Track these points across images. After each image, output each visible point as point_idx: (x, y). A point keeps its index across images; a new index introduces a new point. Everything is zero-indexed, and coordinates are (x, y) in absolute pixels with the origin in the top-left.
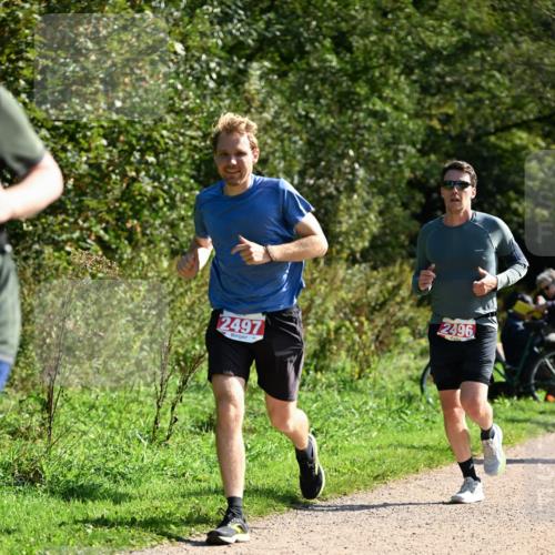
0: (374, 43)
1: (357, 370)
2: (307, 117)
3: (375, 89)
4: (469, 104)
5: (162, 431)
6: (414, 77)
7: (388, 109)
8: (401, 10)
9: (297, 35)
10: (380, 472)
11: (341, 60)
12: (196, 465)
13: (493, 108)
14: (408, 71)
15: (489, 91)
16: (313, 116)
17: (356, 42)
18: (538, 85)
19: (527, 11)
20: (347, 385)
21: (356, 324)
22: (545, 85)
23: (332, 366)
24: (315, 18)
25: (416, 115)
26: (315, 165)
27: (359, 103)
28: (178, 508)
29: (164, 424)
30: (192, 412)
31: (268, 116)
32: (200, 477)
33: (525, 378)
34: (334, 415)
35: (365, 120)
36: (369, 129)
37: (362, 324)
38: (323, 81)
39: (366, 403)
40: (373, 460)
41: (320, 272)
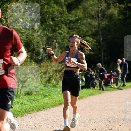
0: (59, 20)
1: (56, 83)
2: (46, 34)
3: (60, 28)
4: (78, 31)
5: (18, 95)
6: (67, 26)
7: (62, 32)
8: (65, 13)
9: (44, 18)
10: (61, 103)
11: (53, 23)
12: (25, 102)
13: (82, 32)
14: (66, 25)
15: (82, 29)
16: (48, 34)
17: (56, 19)
18: (91, 28)
19: (89, 14)
20: (54, 86)
21: (56, 74)
22: (92, 28)
23: (52, 82)
24: (48, 15)
25: (68, 34)
26: (48, 43)
27: (56, 31)
28: (21, 110)
29: (19, 94)
30: (24, 92)
31: (39, 34)
32: (26, 104)
33: (89, 85)
34: (52, 92)
35: (58, 34)
36: (58, 36)
37: (57, 74)
38: (50, 27)
39: (58, 90)
40: (59, 101)
41: (49, 64)
